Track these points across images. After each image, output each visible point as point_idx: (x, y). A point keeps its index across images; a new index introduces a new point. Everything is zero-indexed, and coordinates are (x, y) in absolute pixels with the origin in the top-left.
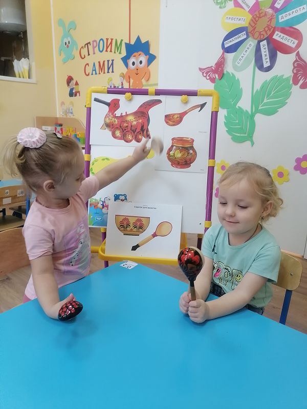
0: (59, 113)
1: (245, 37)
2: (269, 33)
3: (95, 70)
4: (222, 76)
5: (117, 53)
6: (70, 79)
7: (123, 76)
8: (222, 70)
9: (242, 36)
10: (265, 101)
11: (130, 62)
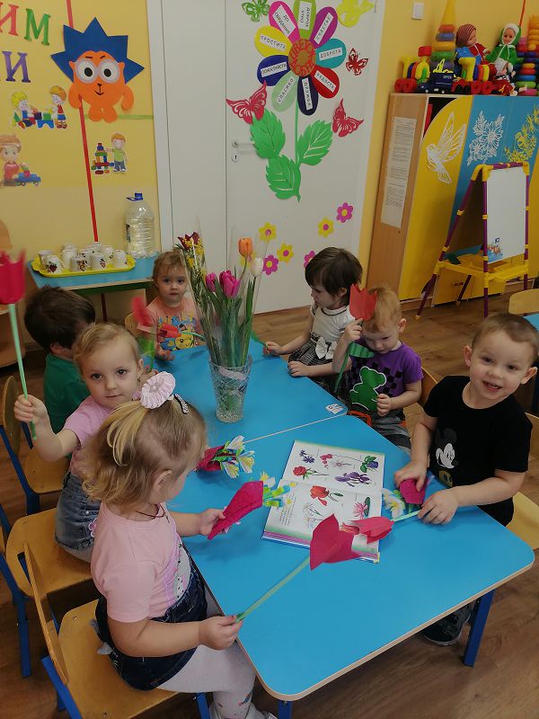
1: (286, 68)
2: (311, 71)
5: (36, 41)
9: (282, 67)
10: (309, 149)
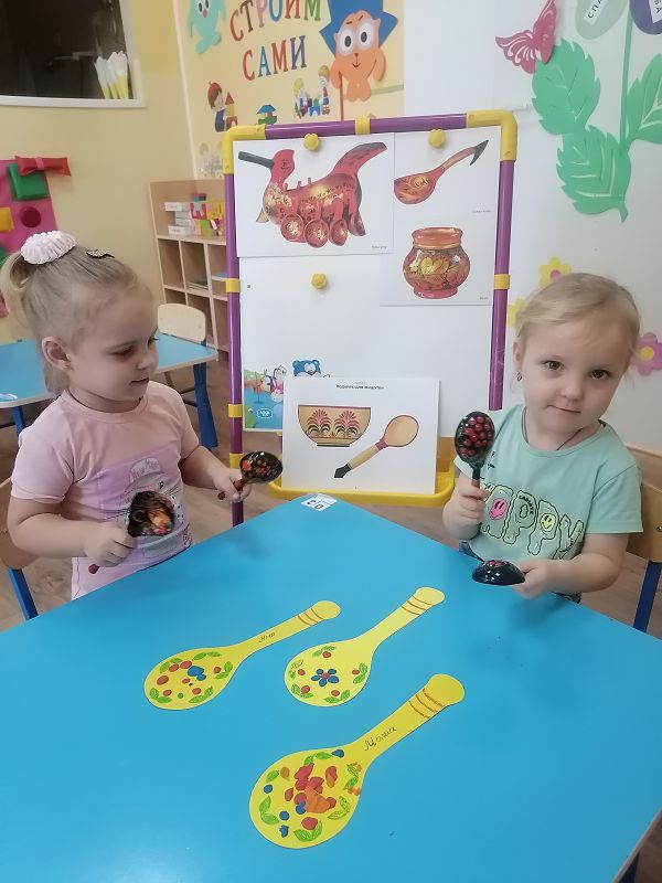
0: (198, 172)
3: (266, 65)
4: (550, 53)
5: (312, 19)
6: (215, 91)
7: (326, 73)
8: (552, 39)
11: (341, 37)
